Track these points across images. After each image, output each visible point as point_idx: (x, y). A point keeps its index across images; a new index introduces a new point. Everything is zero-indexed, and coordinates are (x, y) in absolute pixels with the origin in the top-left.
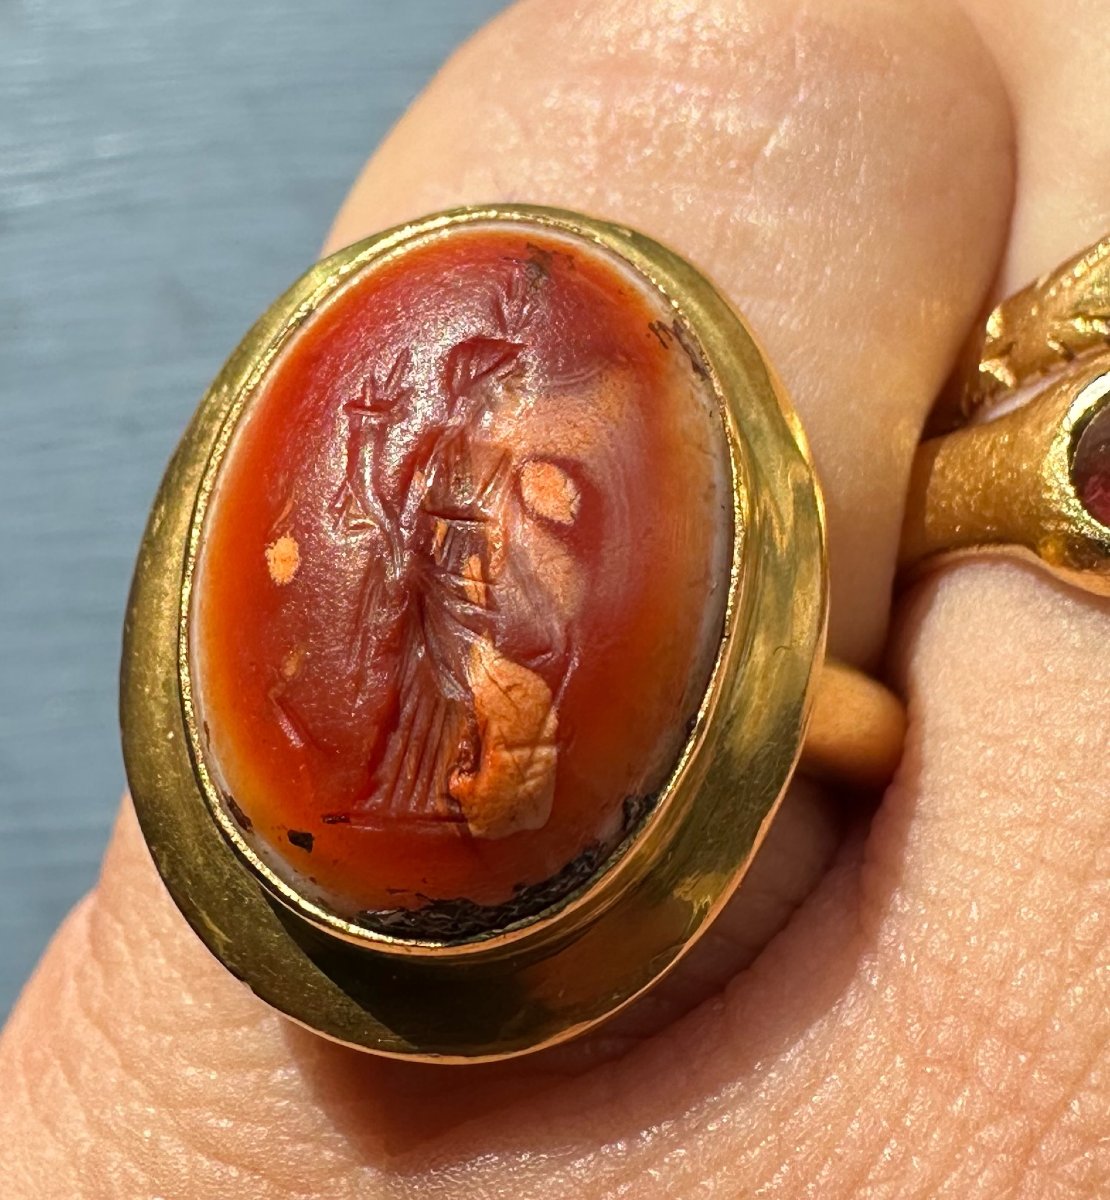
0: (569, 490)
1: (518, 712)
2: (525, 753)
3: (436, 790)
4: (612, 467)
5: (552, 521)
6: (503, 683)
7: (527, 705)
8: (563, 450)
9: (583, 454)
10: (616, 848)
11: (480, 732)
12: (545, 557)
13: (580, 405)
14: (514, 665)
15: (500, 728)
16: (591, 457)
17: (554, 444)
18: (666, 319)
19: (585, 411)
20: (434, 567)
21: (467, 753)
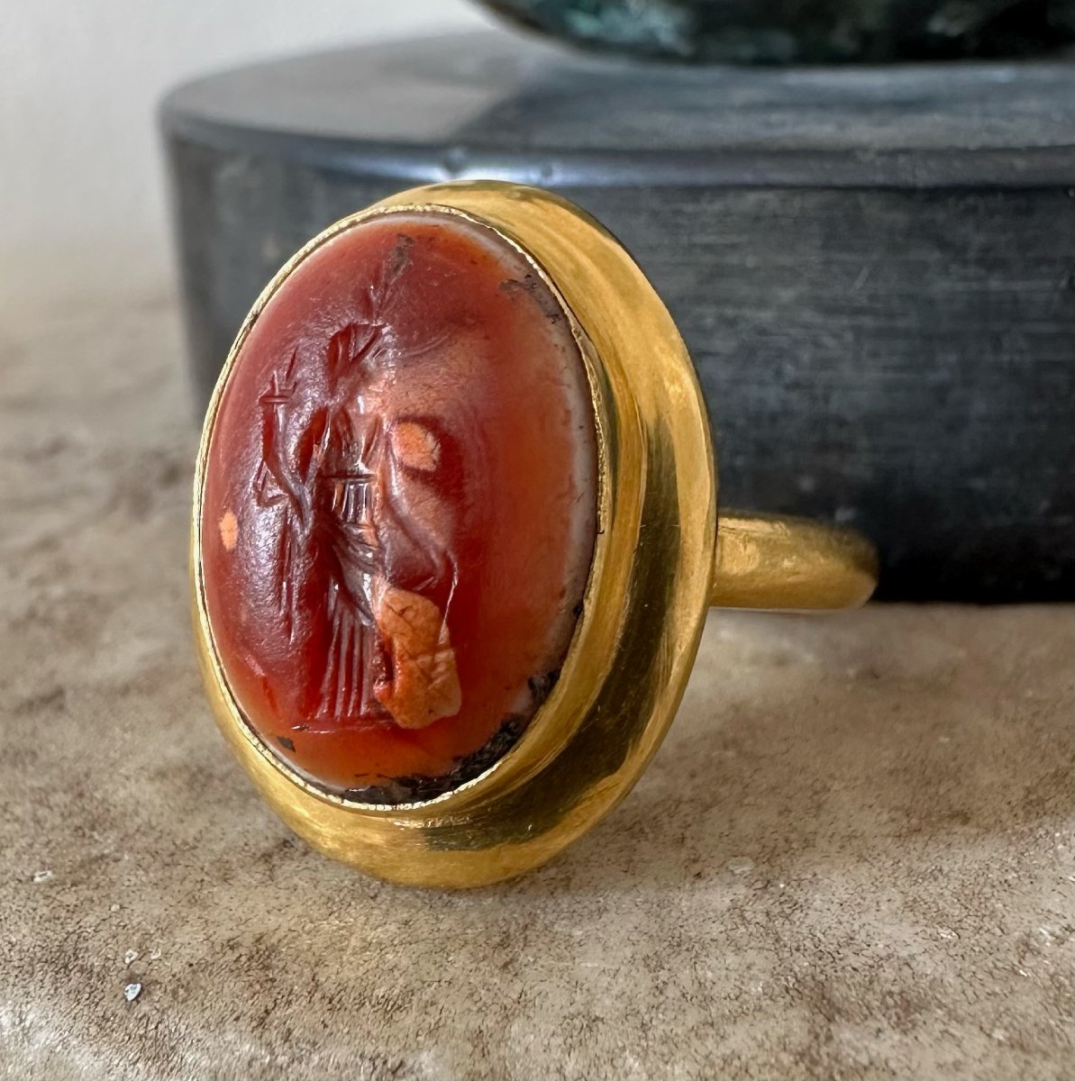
0: (431, 441)
1: (414, 630)
2: (427, 659)
3: (365, 698)
4: (466, 415)
6: (397, 607)
8: (422, 410)
9: (439, 409)
11: (388, 649)
12: (417, 500)
13: (433, 368)
14: (403, 592)
15: (402, 645)
16: (446, 410)
17: (414, 405)
18: (519, 275)
19: (437, 373)
20: (338, 521)
21: (381, 666)
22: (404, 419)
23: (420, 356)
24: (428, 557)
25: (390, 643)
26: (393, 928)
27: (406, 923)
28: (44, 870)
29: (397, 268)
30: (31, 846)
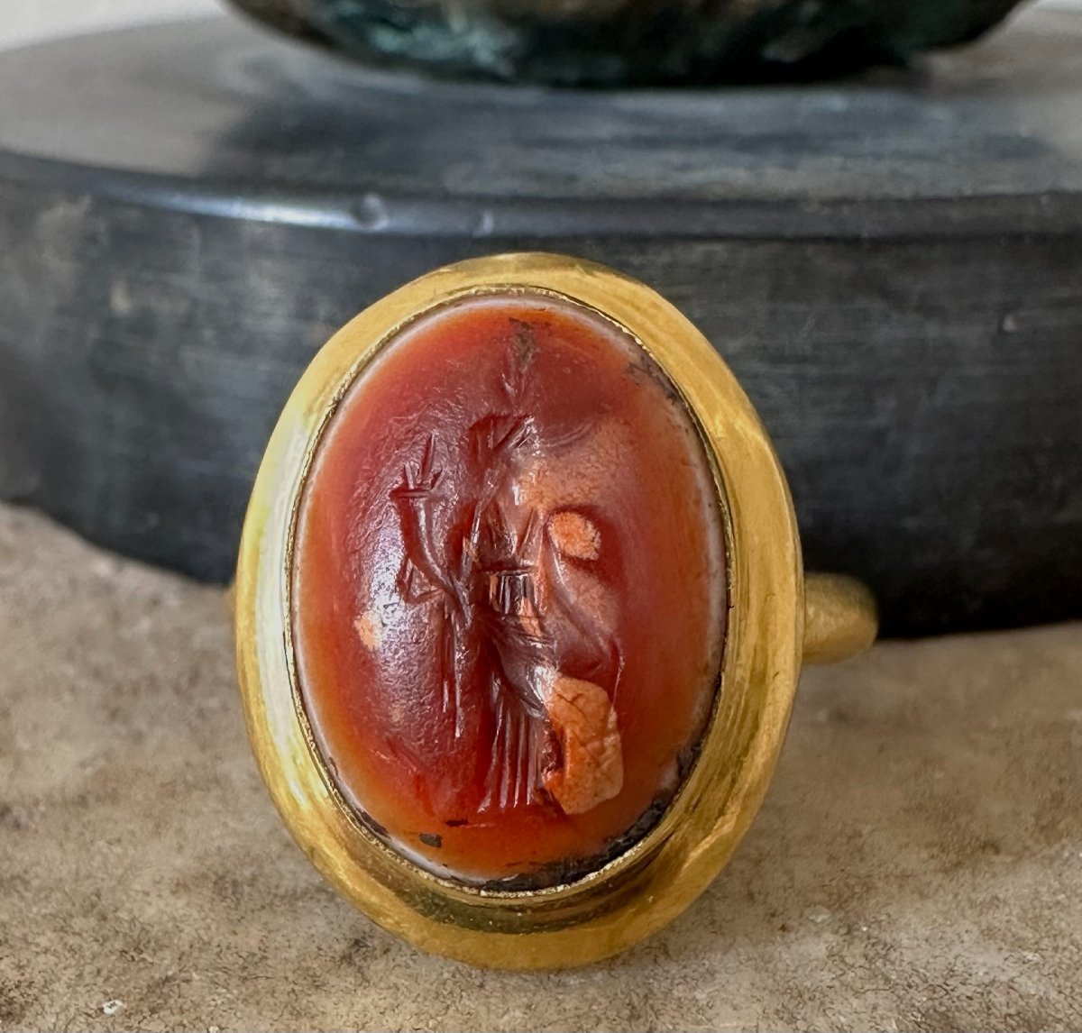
0: (591, 530)
1: (585, 716)
2: (597, 744)
4: (620, 502)
5: (582, 559)
6: (569, 696)
7: (589, 709)
8: (580, 499)
9: (595, 498)
10: (676, 792)
11: (558, 738)
13: (583, 457)
15: (573, 732)
16: (602, 498)
17: (570, 495)
18: (634, 357)
19: (589, 461)
20: (494, 613)
21: (549, 754)
22: (561, 510)
23: (570, 444)
24: (597, 645)
25: (562, 732)
26: (518, 1013)
27: (529, 1007)
28: (110, 1000)
29: (524, 356)
30: (80, 976)
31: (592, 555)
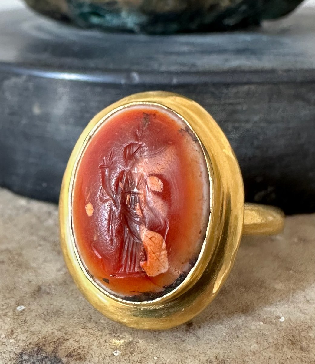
0: (160, 182)
1: (154, 244)
2: (158, 253)
3: (137, 266)
4: (171, 174)
5: (156, 191)
6: (150, 236)
7: (156, 241)
8: (157, 172)
9: (162, 172)
12: (156, 201)
13: (160, 158)
14: (152, 231)
15: (151, 249)
16: (165, 172)
17: (154, 170)
18: (184, 127)
19: (162, 160)
20: (128, 207)
21: (143, 256)
22: (151, 175)
23: (155, 154)
24: (160, 221)
25: (147, 248)
29: (145, 125)
31: (160, 191)
